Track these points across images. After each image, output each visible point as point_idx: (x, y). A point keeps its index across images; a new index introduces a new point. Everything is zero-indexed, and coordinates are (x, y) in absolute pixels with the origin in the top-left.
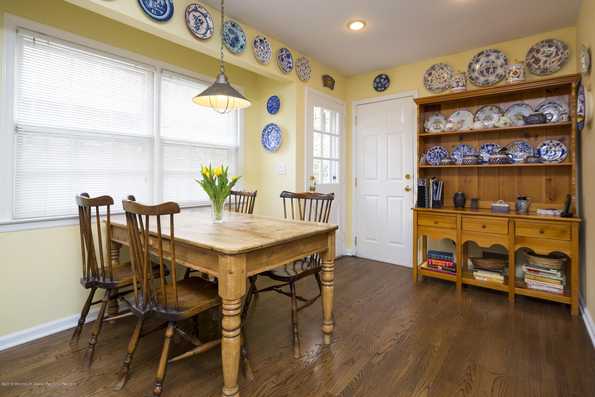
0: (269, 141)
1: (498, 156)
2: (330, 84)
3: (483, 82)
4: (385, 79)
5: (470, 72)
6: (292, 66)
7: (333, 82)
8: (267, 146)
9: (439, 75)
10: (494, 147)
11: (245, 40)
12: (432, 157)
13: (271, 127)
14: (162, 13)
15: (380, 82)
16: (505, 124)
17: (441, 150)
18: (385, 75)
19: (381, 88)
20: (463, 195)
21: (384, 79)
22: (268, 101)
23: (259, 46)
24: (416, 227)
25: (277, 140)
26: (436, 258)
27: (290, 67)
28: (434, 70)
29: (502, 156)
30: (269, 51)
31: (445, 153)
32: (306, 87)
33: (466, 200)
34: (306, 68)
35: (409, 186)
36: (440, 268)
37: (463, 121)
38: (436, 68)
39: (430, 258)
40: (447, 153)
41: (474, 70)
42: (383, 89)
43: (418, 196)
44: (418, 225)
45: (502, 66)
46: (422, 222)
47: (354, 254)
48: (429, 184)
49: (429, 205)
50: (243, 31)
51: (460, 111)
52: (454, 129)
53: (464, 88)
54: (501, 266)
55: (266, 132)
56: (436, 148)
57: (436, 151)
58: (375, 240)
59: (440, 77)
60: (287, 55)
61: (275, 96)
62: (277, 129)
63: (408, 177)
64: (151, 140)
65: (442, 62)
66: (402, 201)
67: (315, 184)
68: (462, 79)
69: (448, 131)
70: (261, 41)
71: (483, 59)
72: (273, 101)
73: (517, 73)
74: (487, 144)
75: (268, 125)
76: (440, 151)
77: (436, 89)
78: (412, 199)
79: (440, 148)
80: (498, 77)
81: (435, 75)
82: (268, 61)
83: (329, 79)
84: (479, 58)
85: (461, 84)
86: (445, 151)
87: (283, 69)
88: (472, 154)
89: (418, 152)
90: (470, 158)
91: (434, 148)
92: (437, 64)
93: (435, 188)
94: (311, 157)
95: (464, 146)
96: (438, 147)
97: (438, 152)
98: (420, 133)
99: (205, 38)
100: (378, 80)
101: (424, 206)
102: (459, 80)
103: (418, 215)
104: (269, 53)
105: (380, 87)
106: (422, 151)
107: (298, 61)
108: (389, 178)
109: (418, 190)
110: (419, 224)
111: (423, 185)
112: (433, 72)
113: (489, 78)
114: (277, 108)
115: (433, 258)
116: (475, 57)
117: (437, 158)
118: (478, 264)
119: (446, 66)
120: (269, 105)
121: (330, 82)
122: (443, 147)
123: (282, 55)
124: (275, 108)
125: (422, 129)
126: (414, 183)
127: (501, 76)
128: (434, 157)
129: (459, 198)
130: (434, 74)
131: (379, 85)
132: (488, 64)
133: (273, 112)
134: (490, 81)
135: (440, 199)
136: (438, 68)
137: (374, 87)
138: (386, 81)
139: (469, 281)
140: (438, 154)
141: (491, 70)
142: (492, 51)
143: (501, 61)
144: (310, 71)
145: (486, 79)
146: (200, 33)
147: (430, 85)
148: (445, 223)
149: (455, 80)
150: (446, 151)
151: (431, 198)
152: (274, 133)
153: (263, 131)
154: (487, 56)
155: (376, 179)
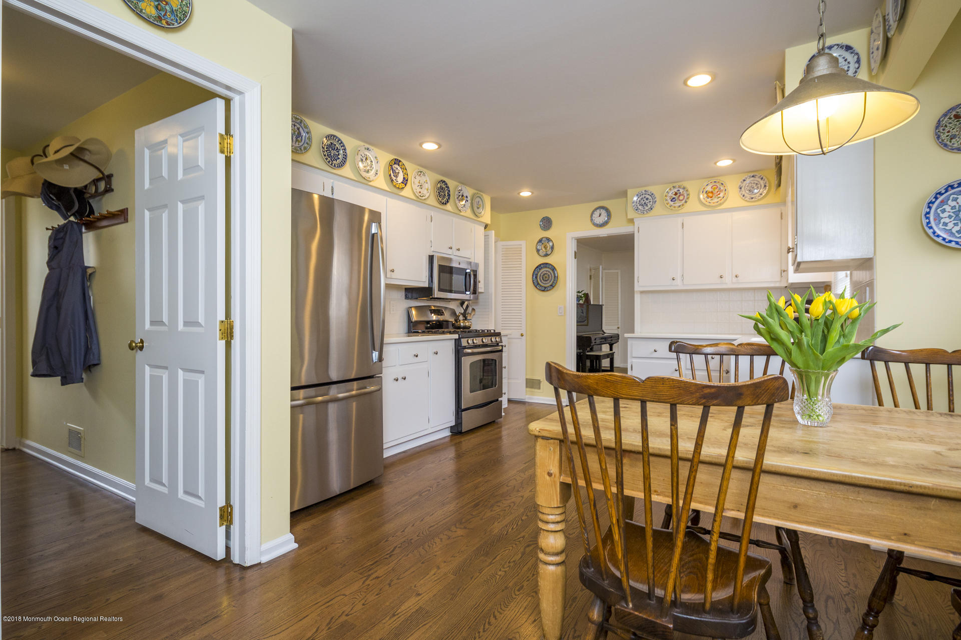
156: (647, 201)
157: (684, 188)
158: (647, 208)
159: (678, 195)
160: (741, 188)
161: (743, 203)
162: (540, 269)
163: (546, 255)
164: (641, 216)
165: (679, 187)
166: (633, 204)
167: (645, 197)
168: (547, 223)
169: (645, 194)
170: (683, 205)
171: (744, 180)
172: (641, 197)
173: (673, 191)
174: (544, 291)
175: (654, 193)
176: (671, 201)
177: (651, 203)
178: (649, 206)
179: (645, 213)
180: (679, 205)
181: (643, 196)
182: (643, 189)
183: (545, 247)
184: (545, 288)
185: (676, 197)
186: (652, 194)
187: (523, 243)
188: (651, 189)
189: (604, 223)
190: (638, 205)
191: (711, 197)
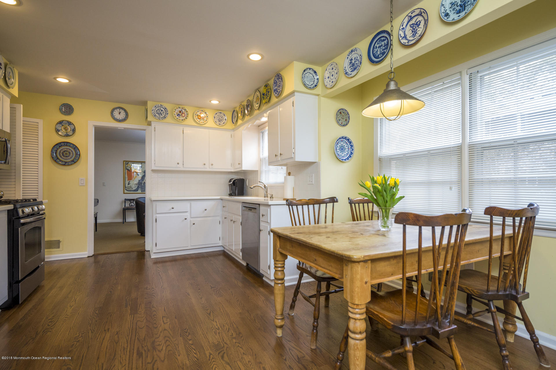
64: (459, 149)
156: (161, 112)
157: (185, 110)
158: (161, 116)
159: (182, 113)
160: (215, 118)
161: (214, 126)
162: (60, 147)
163: (67, 135)
164: (159, 121)
165: (182, 108)
166: (153, 112)
167: (160, 109)
168: (68, 109)
169: (161, 107)
170: (184, 120)
171: (216, 114)
172: (157, 108)
173: (178, 110)
174: (64, 165)
175: (167, 108)
176: (177, 115)
177: (165, 114)
178: (163, 116)
179: (161, 119)
180: (182, 119)
181: (159, 108)
182: (159, 104)
183: (66, 129)
184: (66, 162)
185: (180, 114)
186: (166, 108)
187: (41, 122)
188: (165, 105)
189: (123, 120)
190: (156, 113)
191: (200, 119)
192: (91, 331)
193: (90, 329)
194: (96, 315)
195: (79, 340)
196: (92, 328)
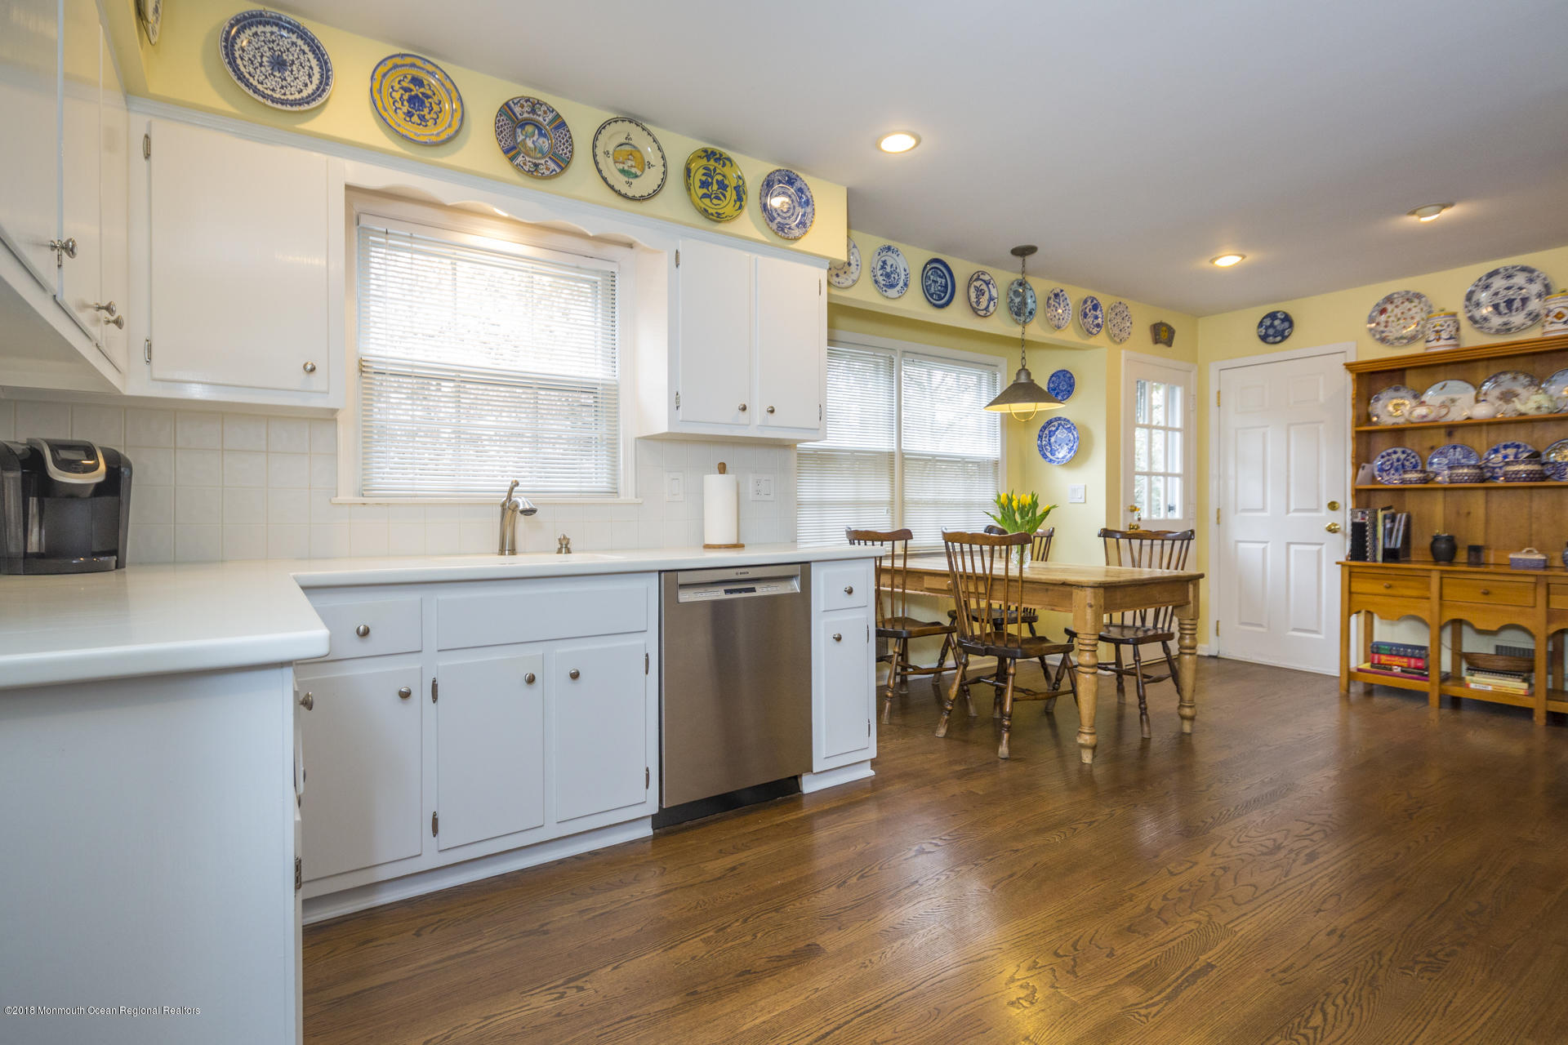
0: (1051, 447)
1: (1522, 467)
2: (1166, 337)
3: (1499, 327)
4: (1283, 321)
5: (1470, 308)
6: (1101, 322)
7: (1171, 332)
8: (1049, 454)
9: (1402, 313)
10: (1521, 450)
11: (1034, 302)
12: (1387, 468)
13: (1056, 423)
14: (943, 295)
15: (1272, 326)
16: (1539, 408)
17: (1405, 455)
18: (1284, 313)
19: (1276, 337)
20: (1451, 540)
21: (1281, 319)
22: (1050, 379)
23: (1053, 303)
24: (1347, 595)
25: (1067, 444)
26: (1389, 653)
27: (1098, 326)
28: (1392, 303)
29: (1530, 467)
30: (1067, 307)
31: (1413, 460)
32: (1123, 352)
33: (1459, 550)
34: (1123, 319)
35: (1336, 525)
36: (1397, 670)
37: (1453, 401)
38: (1396, 301)
39: (1377, 653)
40: (1419, 461)
41: (1478, 305)
42: (1279, 339)
43: (1353, 541)
44: (1350, 593)
45: (1539, 296)
46: (1358, 586)
47: (1214, 653)
48: (1376, 519)
49: (1375, 556)
50: (1033, 288)
51: (1449, 382)
52: (1431, 417)
53: (1451, 342)
54: (1524, 665)
55: (1047, 432)
56: (1395, 452)
57: (1394, 457)
58: (1261, 626)
59: (1404, 316)
60: (1093, 306)
61: (1064, 371)
62: (1069, 426)
63: (1333, 506)
64: (891, 455)
65: (1408, 289)
66: (1319, 552)
67: (1139, 519)
68: (1449, 326)
69: (1419, 423)
70: (1056, 295)
71: (1498, 283)
72: (1059, 378)
73: (1563, 316)
74: (1504, 444)
75: (1051, 420)
76: (1403, 457)
77: (1396, 339)
78: (1342, 546)
79: (1403, 452)
80: (1532, 317)
81: (1395, 313)
82: (1067, 324)
83: (1164, 328)
84: (1490, 281)
85: (1444, 335)
86: (1413, 457)
87: (1088, 330)
88: (1473, 462)
89: (1354, 461)
90: (1466, 471)
91: (1390, 451)
92: (1398, 293)
93: (1388, 526)
94: (1131, 472)
95: (1455, 448)
96: (1399, 450)
97: (1398, 460)
98: (1357, 426)
99: (989, 314)
100: (1268, 322)
101: (1364, 559)
102: (1440, 328)
103: (1350, 575)
104: (1067, 311)
105: (1273, 335)
106: (1361, 458)
107: (1110, 311)
108: (1292, 507)
109: (1352, 530)
110: (1353, 590)
111: (1363, 521)
112: (1390, 307)
113: (1512, 319)
114: (1069, 391)
115: (1383, 652)
116: (1480, 280)
117: (1397, 470)
118: (1476, 661)
119: (1419, 296)
120: (1052, 385)
121: (1166, 334)
122: (1410, 449)
123: (1086, 308)
124: (1062, 391)
125: (1363, 418)
126: (1344, 519)
127: (1537, 315)
128: (1391, 467)
129: (1443, 546)
130: (1392, 311)
131: (1271, 331)
132: (1511, 293)
133: (1060, 398)
134: (1513, 325)
135: (1399, 545)
136: (1401, 300)
137: (1260, 336)
138: (1286, 324)
139: (1456, 691)
140: (1400, 463)
141: (1517, 304)
142: (1518, 268)
143: (1536, 288)
144: (1131, 323)
145: (1505, 319)
146: (982, 308)
147: (1383, 332)
148: (1407, 587)
149: (1434, 327)
150: (1417, 458)
151: (1380, 542)
152: (1061, 434)
153: (1041, 430)
154: (1508, 277)
155: (1263, 510)
192: (1380, 959)
193: (1381, 967)
194: (1331, 1010)
195: (1428, 956)
196: (1373, 966)
